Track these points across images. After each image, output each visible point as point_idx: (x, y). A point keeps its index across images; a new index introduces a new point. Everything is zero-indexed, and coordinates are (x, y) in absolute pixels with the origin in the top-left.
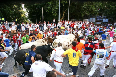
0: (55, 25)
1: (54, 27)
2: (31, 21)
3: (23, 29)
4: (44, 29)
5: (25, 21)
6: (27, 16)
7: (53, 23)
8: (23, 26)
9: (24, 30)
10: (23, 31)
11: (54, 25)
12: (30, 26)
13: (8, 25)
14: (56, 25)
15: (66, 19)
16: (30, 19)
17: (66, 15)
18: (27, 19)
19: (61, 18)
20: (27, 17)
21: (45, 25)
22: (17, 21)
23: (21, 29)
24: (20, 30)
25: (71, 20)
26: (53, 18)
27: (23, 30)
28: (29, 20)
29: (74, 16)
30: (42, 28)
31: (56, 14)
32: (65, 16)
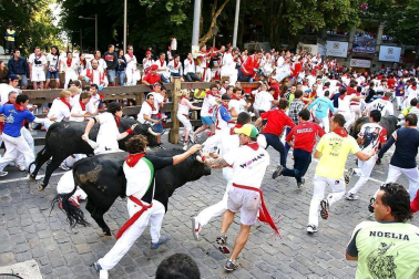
0: (176, 65)
2: (72, 42)
3: (38, 74)
5: (46, 41)
6: (59, 18)
7: (170, 57)
8: (37, 63)
10: (39, 83)
11: (172, 63)
12: (69, 63)
14: (180, 63)
15: (223, 40)
16: (68, 35)
17: (224, 22)
18: (57, 32)
19: (201, 36)
20: (55, 23)
21: (132, 62)
22: (11, 39)
23: (28, 76)
24: (25, 81)
25: (246, 45)
26: (171, 31)
27: (34, 78)
28: (64, 35)
29: (258, 28)
30: (118, 75)
31: (184, 17)
32: (220, 28)
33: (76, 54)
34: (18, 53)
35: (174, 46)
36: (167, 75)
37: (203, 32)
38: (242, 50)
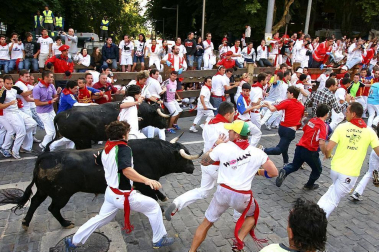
0: (249, 52)
1: (246, 60)
2: (156, 30)
3: (126, 59)
4: (206, 65)
5: (134, 29)
6: (145, 9)
7: (244, 44)
8: (126, 48)
9: (130, 62)
10: (126, 66)
11: (245, 50)
12: (153, 49)
13: (73, 41)
14: (253, 50)
15: (294, 29)
16: (153, 24)
17: (296, 10)
18: (142, 21)
19: (274, 24)
20: (142, 14)
21: (209, 48)
22: (105, 28)
23: (118, 60)
24: (115, 64)
25: (317, 33)
26: (246, 19)
27: (123, 62)
28: (149, 24)
29: (330, 16)
30: (196, 60)
31: (258, 6)
32: (293, 16)
33: (159, 41)
34: (110, 41)
35: (248, 33)
36: (241, 60)
37: (277, 20)
38: (313, 37)
